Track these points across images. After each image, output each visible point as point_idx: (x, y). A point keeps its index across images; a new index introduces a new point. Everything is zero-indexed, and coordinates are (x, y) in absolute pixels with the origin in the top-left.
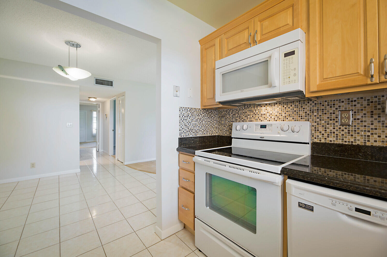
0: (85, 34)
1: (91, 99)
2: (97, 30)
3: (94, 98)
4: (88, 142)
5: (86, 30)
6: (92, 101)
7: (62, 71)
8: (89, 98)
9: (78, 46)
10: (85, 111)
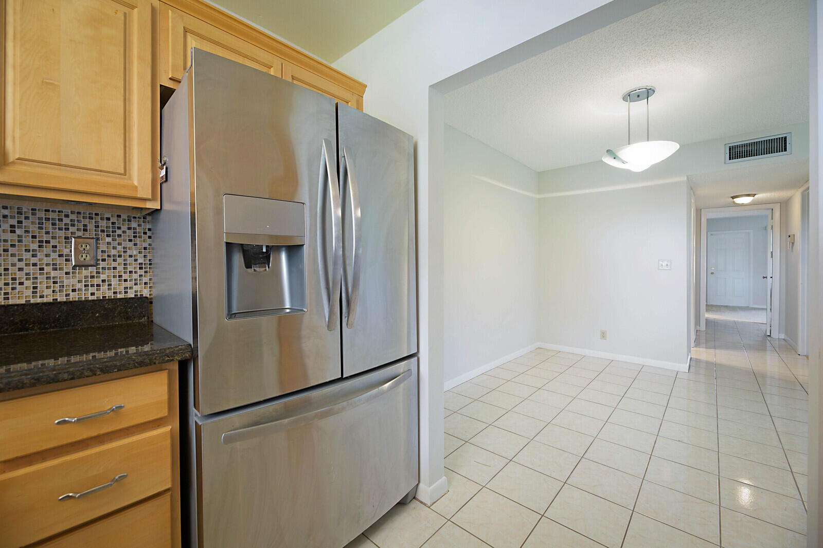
0: (647, 60)
1: (738, 201)
2: (665, 33)
3: (748, 195)
4: (755, 309)
5: (644, 51)
6: (742, 205)
7: (615, 158)
8: (733, 198)
9: (648, 93)
10: (747, 231)
